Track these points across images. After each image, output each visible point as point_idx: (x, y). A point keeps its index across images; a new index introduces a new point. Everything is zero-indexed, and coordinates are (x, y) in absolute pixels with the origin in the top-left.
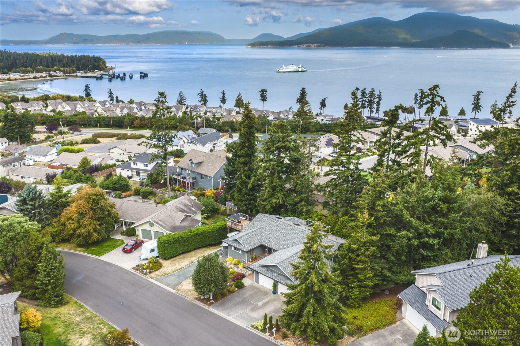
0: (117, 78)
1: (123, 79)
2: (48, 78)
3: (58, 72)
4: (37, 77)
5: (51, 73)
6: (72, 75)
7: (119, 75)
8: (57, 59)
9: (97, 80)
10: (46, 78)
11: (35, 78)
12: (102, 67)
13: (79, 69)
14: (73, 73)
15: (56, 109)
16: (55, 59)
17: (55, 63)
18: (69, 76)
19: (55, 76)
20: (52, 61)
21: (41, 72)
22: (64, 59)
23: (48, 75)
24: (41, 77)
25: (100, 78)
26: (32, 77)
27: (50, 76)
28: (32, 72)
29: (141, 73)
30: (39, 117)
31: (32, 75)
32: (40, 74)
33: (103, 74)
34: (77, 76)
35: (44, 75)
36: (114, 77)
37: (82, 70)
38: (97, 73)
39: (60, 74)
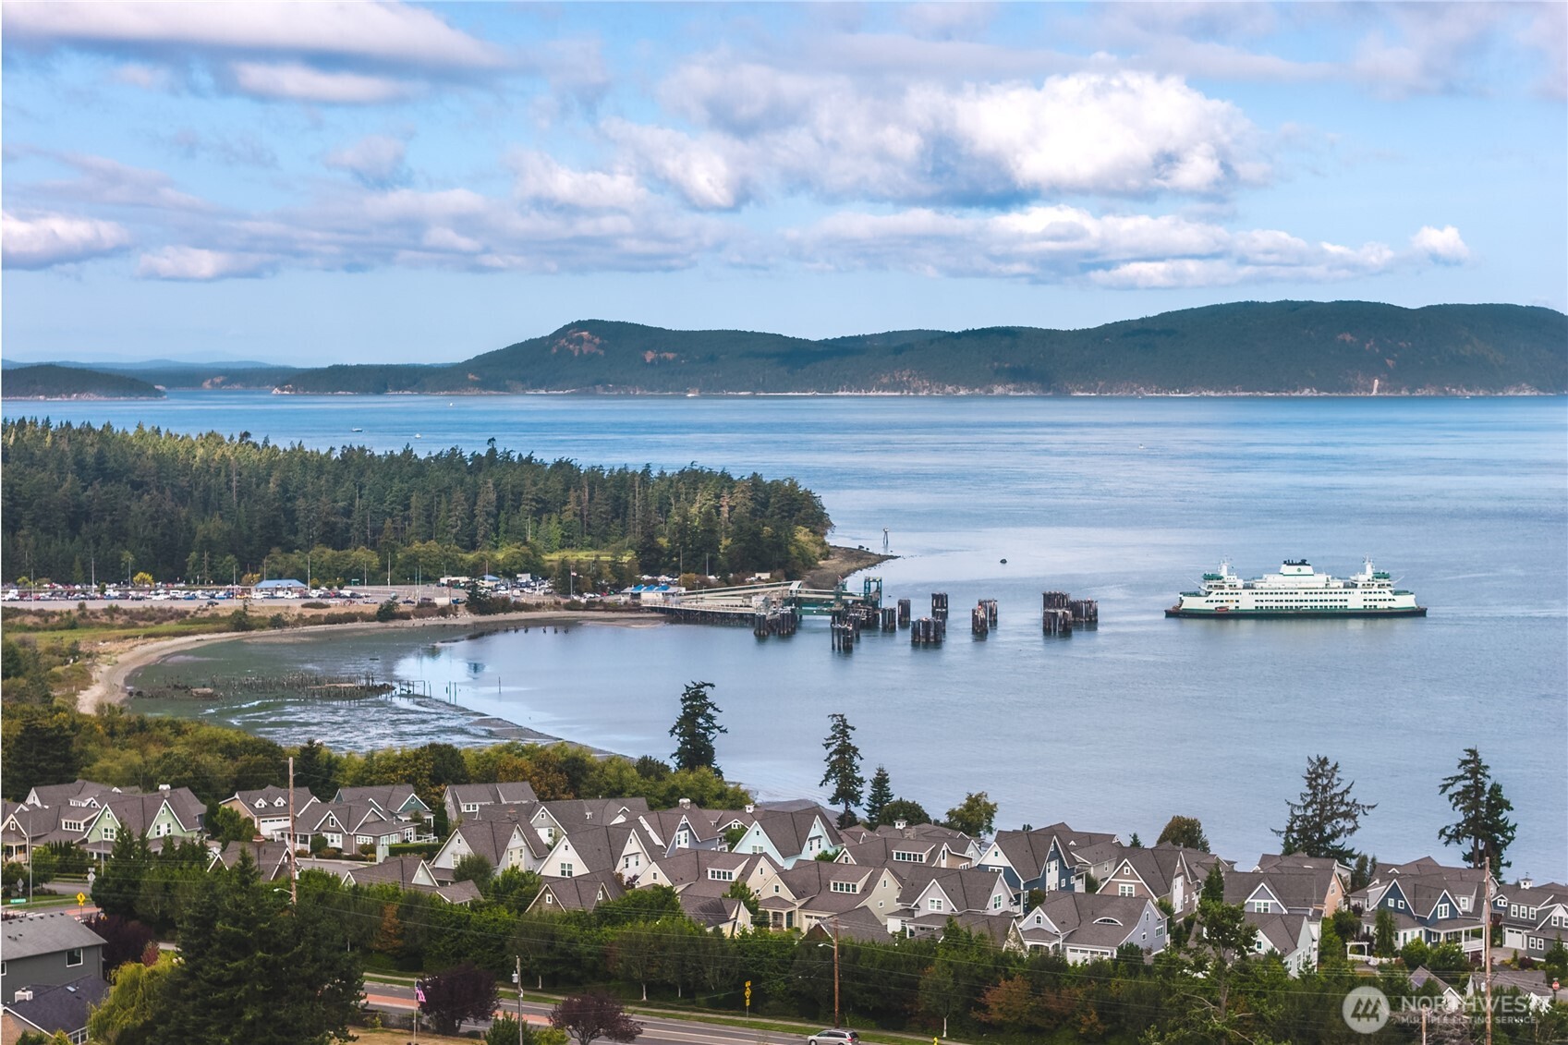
0: (889, 630)
1: (929, 637)
2: (465, 618)
3: (525, 578)
4: (403, 608)
5: (487, 583)
6: (609, 599)
7: (905, 607)
8: (530, 491)
9: (761, 638)
10: (451, 620)
11: (387, 613)
12: (803, 553)
13: (652, 562)
14: (618, 588)
16: (518, 496)
17: (516, 521)
18: (590, 606)
19: (505, 606)
20: (500, 507)
21: (427, 579)
22: (572, 495)
23: (463, 595)
24: (426, 607)
25: (777, 629)
26: (373, 609)
27: (478, 603)
28: (375, 579)
29: (1050, 600)
30: (390, 916)
31: (372, 597)
32: (418, 592)
33: (799, 602)
34: (637, 608)
35: (442, 601)
36: (869, 625)
37: (673, 571)
38: (760, 596)
39: (539, 592)
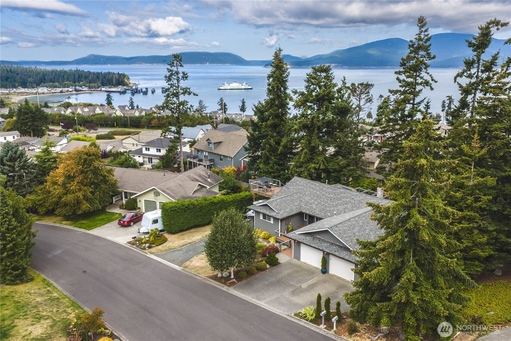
0: (139, 93)
1: (145, 93)
2: (74, 92)
3: (83, 87)
4: (64, 91)
5: (77, 88)
6: (97, 89)
7: (142, 89)
8: (83, 75)
9: (120, 94)
10: (72, 93)
11: (61, 92)
12: (126, 83)
13: (103, 85)
14: (98, 88)
15: (75, 112)
16: (82, 76)
17: (82, 79)
18: (94, 90)
19: (81, 91)
20: (79, 77)
21: (68, 87)
22: (90, 75)
23: (74, 89)
24: (68, 91)
25: (124, 93)
26: (59, 91)
27: (76, 90)
28: (59, 87)
29: (162, 88)
30: (57, 117)
31: (59, 90)
32: (66, 89)
33: (126, 89)
34: (101, 91)
35: (70, 90)
36: (137, 92)
37: (107, 86)
38: (120, 88)
39: (86, 89)
